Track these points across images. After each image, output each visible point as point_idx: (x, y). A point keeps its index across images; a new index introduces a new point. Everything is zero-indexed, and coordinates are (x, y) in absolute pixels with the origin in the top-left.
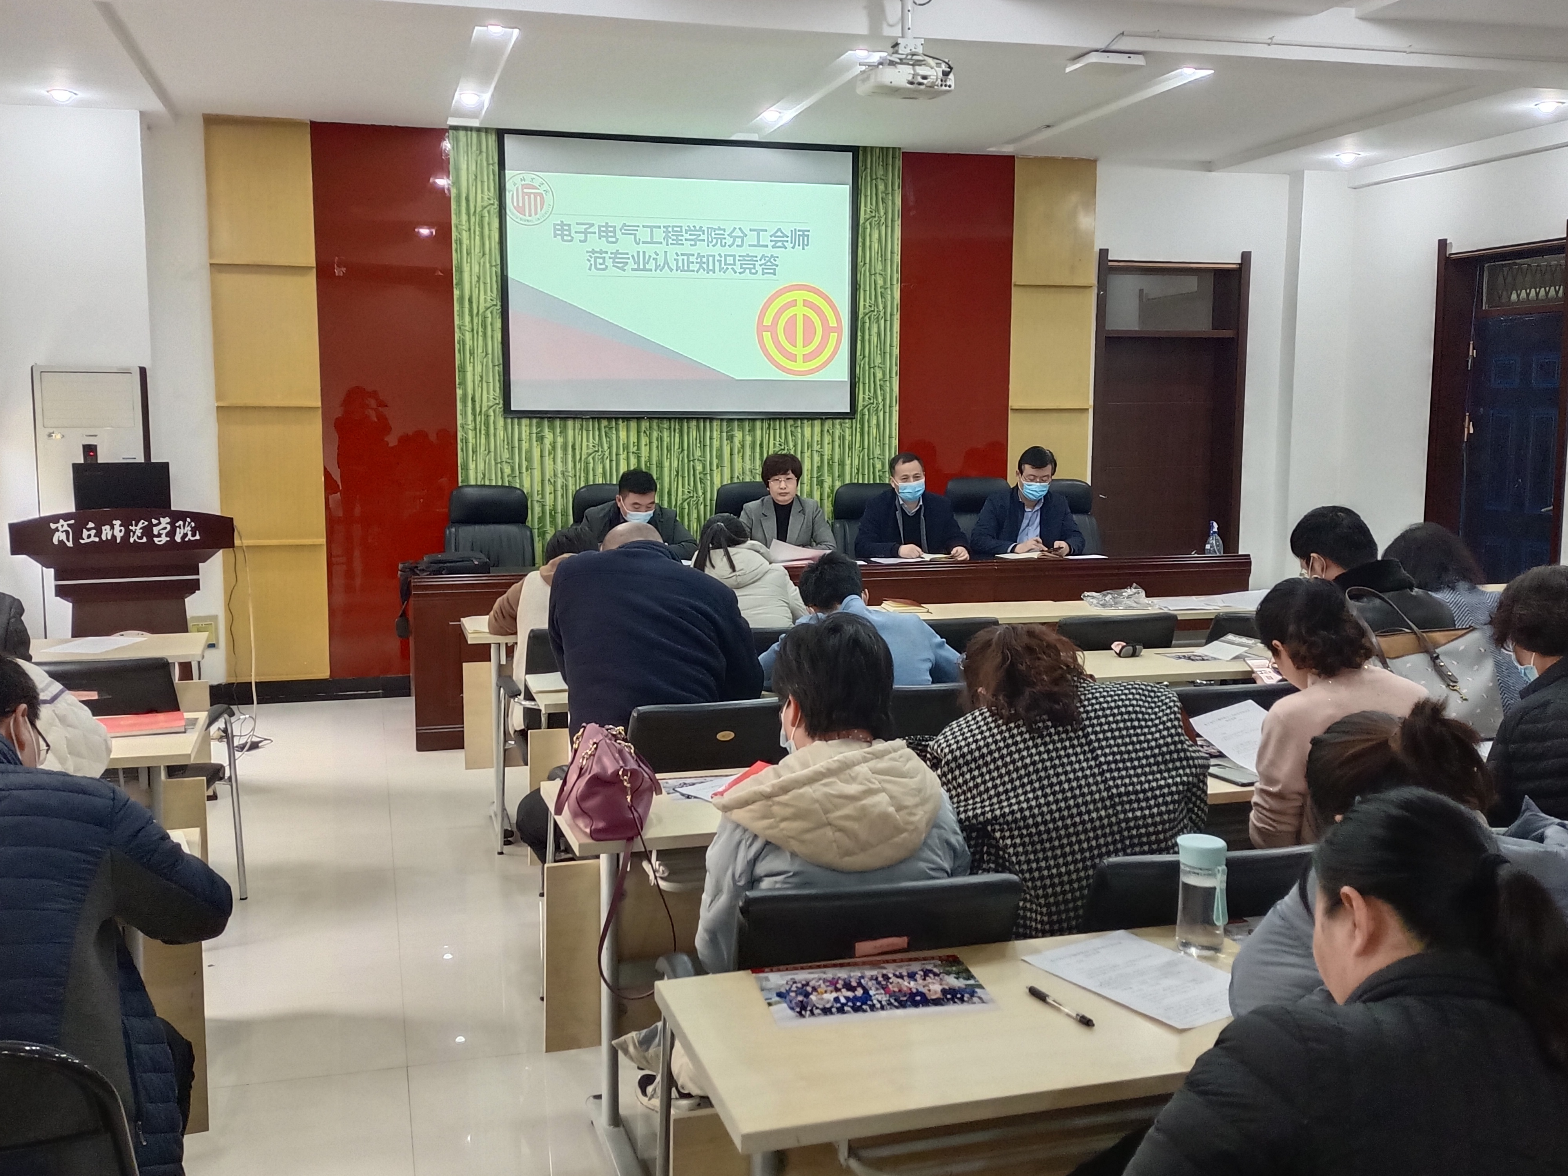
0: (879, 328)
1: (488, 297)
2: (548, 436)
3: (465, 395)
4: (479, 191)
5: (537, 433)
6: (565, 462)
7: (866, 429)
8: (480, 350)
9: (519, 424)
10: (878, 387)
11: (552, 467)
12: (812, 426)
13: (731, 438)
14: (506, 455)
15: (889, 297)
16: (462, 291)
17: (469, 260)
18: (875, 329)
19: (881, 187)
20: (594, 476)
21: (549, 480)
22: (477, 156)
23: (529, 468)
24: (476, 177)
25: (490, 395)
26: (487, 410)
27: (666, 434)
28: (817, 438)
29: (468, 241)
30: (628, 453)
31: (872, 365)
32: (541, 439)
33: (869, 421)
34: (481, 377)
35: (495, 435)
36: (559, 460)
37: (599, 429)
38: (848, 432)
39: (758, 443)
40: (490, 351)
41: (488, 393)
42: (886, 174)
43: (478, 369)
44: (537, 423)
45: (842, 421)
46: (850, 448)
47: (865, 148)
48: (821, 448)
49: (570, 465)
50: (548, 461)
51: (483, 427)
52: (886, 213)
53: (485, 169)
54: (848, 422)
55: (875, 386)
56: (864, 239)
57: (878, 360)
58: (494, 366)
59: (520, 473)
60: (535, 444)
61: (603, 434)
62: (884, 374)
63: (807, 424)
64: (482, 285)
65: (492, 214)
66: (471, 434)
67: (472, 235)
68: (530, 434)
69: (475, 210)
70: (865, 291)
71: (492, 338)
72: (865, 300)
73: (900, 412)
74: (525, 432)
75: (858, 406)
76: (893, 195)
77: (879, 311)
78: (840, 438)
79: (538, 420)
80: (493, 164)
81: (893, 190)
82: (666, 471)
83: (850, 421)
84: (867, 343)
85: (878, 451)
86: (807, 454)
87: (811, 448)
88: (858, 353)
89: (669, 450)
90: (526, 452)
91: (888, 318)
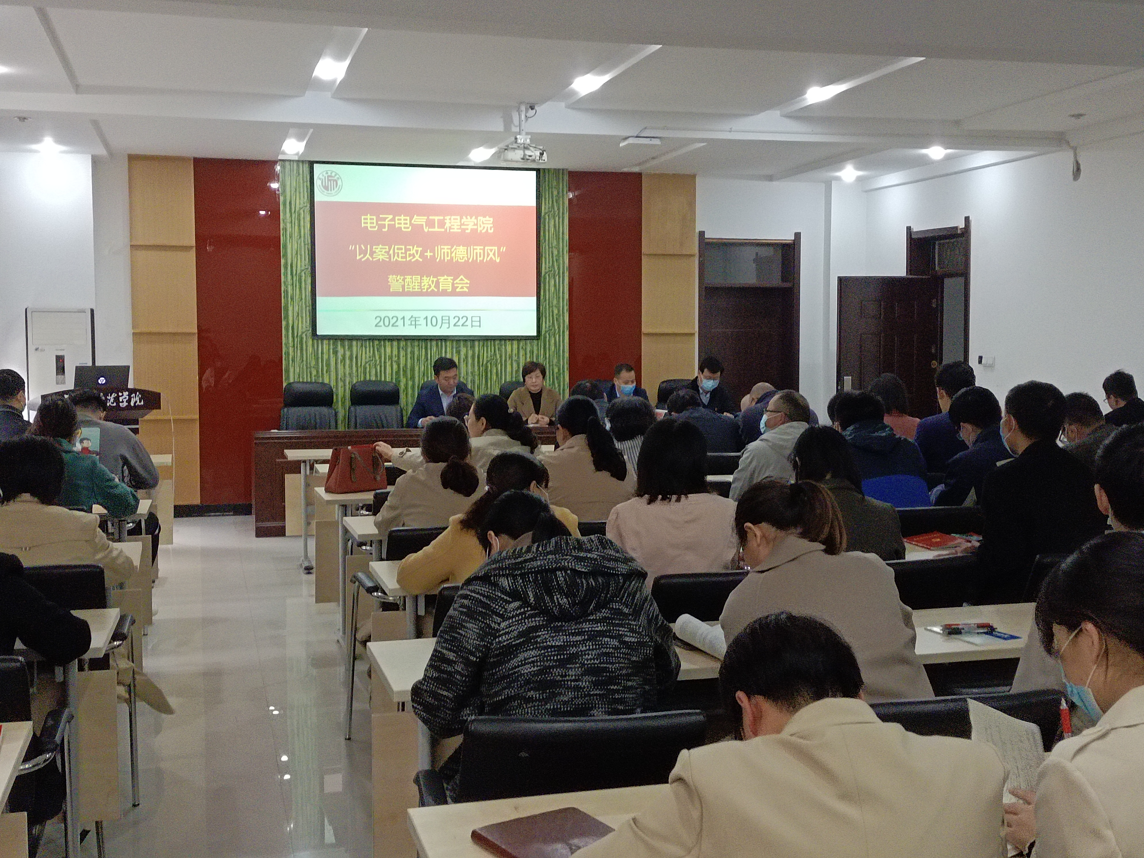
0: (555, 282)
1: (302, 263)
2: (341, 351)
3: (287, 325)
4: (298, 199)
5: (333, 349)
6: (351, 367)
7: (547, 346)
8: (297, 297)
9: (322, 344)
10: (555, 319)
11: (343, 370)
12: (512, 345)
14: (313, 363)
15: (561, 262)
16: (286, 260)
17: (291, 240)
18: (552, 283)
19: (555, 193)
20: (370, 375)
21: (341, 378)
22: (297, 177)
23: (328, 371)
24: (296, 190)
25: (304, 325)
26: (302, 335)
27: (416, 349)
28: (515, 351)
29: (291, 229)
30: (392, 361)
31: (551, 305)
32: (336, 352)
33: (549, 342)
34: (298, 313)
35: (306, 350)
36: (347, 366)
37: (373, 347)
38: (535, 348)
39: (476, 355)
40: (304, 298)
41: (302, 323)
42: (558, 184)
43: (296, 309)
44: (333, 342)
45: (532, 341)
47: (544, 169)
48: (518, 359)
49: (354, 369)
50: (341, 367)
51: (299, 345)
52: (559, 209)
53: (302, 185)
54: (535, 342)
55: (553, 318)
56: (545, 226)
57: (555, 302)
58: (306, 307)
59: (322, 374)
60: (332, 355)
61: (376, 349)
62: (559, 311)
63: (508, 343)
64: (299, 256)
65: (306, 212)
66: (291, 350)
67: (293, 226)
68: (329, 349)
69: (295, 210)
70: (545, 258)
71: (305, 289)
72: (545, 263)
73: (570, 336)
74: (326, 348)
75: (542, 332)
76: (563, 198)
77: (555, 271)
78: (530, 352)
79: (334, 340)
80: (307, 182)
81: (563, 195)
82: (417, 373)
83: (537, 341)
84: (547, 291)
85: (555, 361)
86: (509, 363)
87: (511, 358)
88: (542, 298)
89: (418, 360)
90: (326, 361)
91: (561, 275)
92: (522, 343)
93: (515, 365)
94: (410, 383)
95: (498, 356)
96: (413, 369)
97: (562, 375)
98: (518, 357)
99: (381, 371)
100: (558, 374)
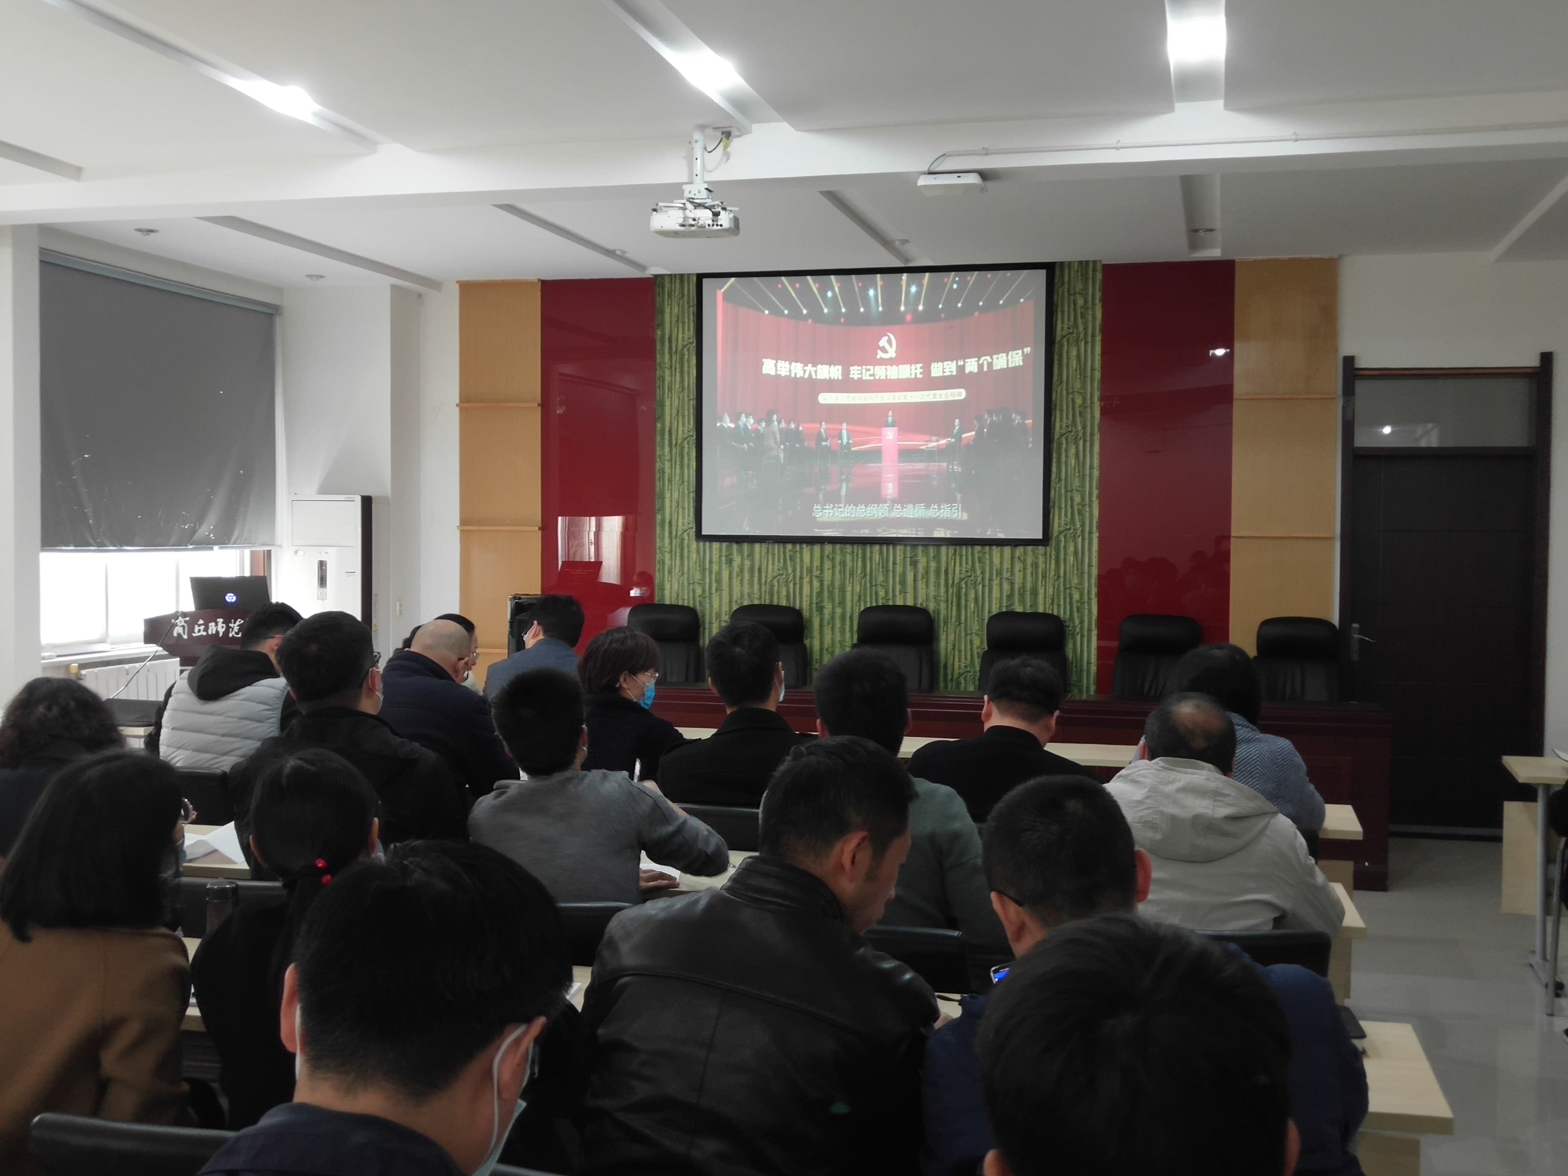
0: (1077, 448)
1: (685, 428)
2: (737, 560)
3: (663, 520)
4: (681, 332)
5: (726, 556)
6: (751, 583)
7: (1062, 556)
8: (677, 478)
9: (711, 548)
10: (1076, 512)
11: (739, 589)
12: (1002, 554)
13: (914, 564)
14: (698, 576)
15: (1089, 416)
16: (663, 424)
17: (670, 395)
18: (1072, 451)
20: (778, 598)
21: (736, 601)
22: (680, 300)
23: (719, 589)
24: (678, 319)
25: (686, 520)
26: (682, 534)
27: (849, 558)
28: (1007, 565)
29: (670, 378)
30: (811, 576)
31: (1069, 488)
32: (730, 562)
33: (1065, 548)
34: (678, 503)
35: (688, 557)
36: (746, 582)
37: (784, 553)
38: (1041, 559)
39: (943, 569)
40: (686, 479)
41: (683, 518)
42: (1086, 288)
43: (676, 495)
44: (726, 546)
45: (1035, 547)
46: (1044, 577)
47: (1062, 264)
48: (1011, 576)
49: (756, 587)
50: (737, 583)
51: (678, 550)
52: (1085, 329)
53: (686, 311)
54: (1041, 549)
55: (1072, 512)
56: (1060, 357)
57: (1076, 483)
58: (689, 493)
59: (710, 593)
60: (724, 566)
61: (788, 557)
62: (1083, 498)
63: (996, 550)
64: (680, 418)
65: (691, 352)
66: (667, 556)
67: (674, 372)
68: (720, 556)
69: (677, 349)
70: (1061, 411)
71: (688, 466)
72: (1061, 420)
73: (1101, 539)
74: (716, 555)
75: (1052, 532)
76: (1093, 309)
77: (1077, 432)
78: (1032, 565)
79: (728, 543)
80: (693, 306)
81: (1094, 304)
82: (848, 595)
83: (1044, 548)
84: (1063, 465)
85: (1075, 581)
86: (996, 582)
87: (1001, 575)
88: (1053, 476)
89: (852, 575)
90: (716, 574)
91: (1088, 438)
92: (1019, 550)
93: (1006, 586)
94: (839, 611)
95: (979, 573)
96: (843, 590)
97: (1086, 604)
98: (1012, 574)
99: (794, 592)
100: (1079, 604)
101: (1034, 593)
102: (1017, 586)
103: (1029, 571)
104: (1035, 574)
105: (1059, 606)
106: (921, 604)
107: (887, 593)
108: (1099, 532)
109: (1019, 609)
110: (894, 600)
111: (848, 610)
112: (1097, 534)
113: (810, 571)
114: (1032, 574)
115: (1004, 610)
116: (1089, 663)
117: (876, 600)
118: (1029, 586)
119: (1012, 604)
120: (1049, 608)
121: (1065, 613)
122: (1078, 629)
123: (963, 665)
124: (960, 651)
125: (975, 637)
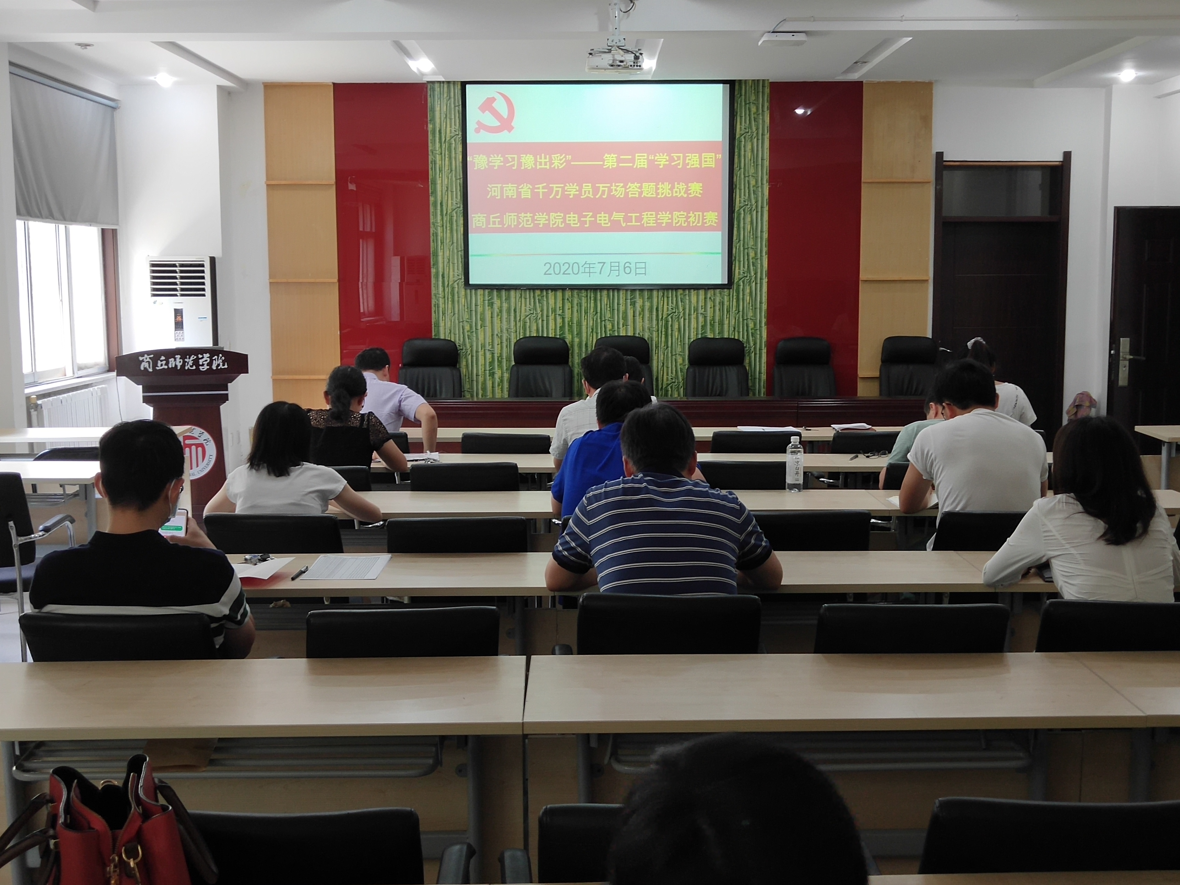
0: (752, 218)
1: (454, 201)
2: (497, 303)
3: (437, 273)
4: (448, 126)
5: (488, 300)
6: (509, 321)
7: (741, 297)
8: (448, 240)
9: (476, 294)
10: (751, 264)
11: (499, 325)
12: (698, 296)
13: (633, 304)
14: (466, 316)
15: (760, 194)
16: (436, 198)
17: (440, 175)
18: (748, 219)
19: (753, 109)
20: (530, 332)
21: (497, 335)
22: (447, 101)
23: (483, 326)
24: (446, 116)
25: (455, 273)
26: (453, 284)
27: (584, 300)
28: (701, 303)
29: (440, 162)
30: (555, 315)
31: (746, 247)
32: (491, 304)
33: (743, 290)
34: (449, 260)
35: (458, 302)
36: (504, 320)
37: (534, 297)
38: (726, 298)
39: (655, 307)
40: (455, 241)
41: (454, 271)
42: (757, 99)
43: (447, 254)
44: (489, 292)
45: (722, 290)
46: (728, 311)
47: (740, 81)
49: (512, 323)
50: (496, 320)
51: (450, 296)
52: (757, 129)
53: (453, 110)
54: (726, 291)
55: (748, 264)
56: (740, 150)
57: (751, 243)
58: (458, 251)
60: (487, 308)
61: (537, 301)
62: (756, 254)
63: (693, 292)
64: (450, 193)
65: (457, 141)
66: (441, 301)
67: (443, 157)
68: (484, 300)
69: (446, 139)
70: (740, 190)
71: (457, 231)
72: (740, 197)
73: (769, 283)
74: (480, 299)
75: (734, 279)
76: (763, 115)
77: (751, 205)
78: (720, 303)
79: (490, 290)
80: (458, 106)
81: (763, 111)
82: (584, 328)
83: (728, 290)
84: (742, 230)
85: (750, 314)
86: (693, 316)
87: (697, 311)
88: (735, 238)
89: (586, 313)
90: (480, 314)
91: (760, 210)
92: (710, 293)
93: (701, 319)
94: (577, 339)
95: (681, 310)
96: (579, 324)
97: (758, 331)
98: (705, 310)
99: (542, 327)
100: (753, 330)
101: (721, 323)
102: (708, 319)
103: (717, 308)
104: (721, 310)
105: (739, 332)
106: (639, 334)
107: (613, 326)
108: (768, 279)
109: (710, 335)
110: (618, 332)
111: (584, 339)
112: (767, 280)
113: (554, 311)
114: (720, 310)
115: (700, 337)
116: (760, 373)
117: (605, 332)
118: (717, 319)
119: (705, 332)
120: (732, 335)
121: (743, 338)
122: (752, 349)
123: (670, 378)
124: (668, 367)
125: (678, 357)
